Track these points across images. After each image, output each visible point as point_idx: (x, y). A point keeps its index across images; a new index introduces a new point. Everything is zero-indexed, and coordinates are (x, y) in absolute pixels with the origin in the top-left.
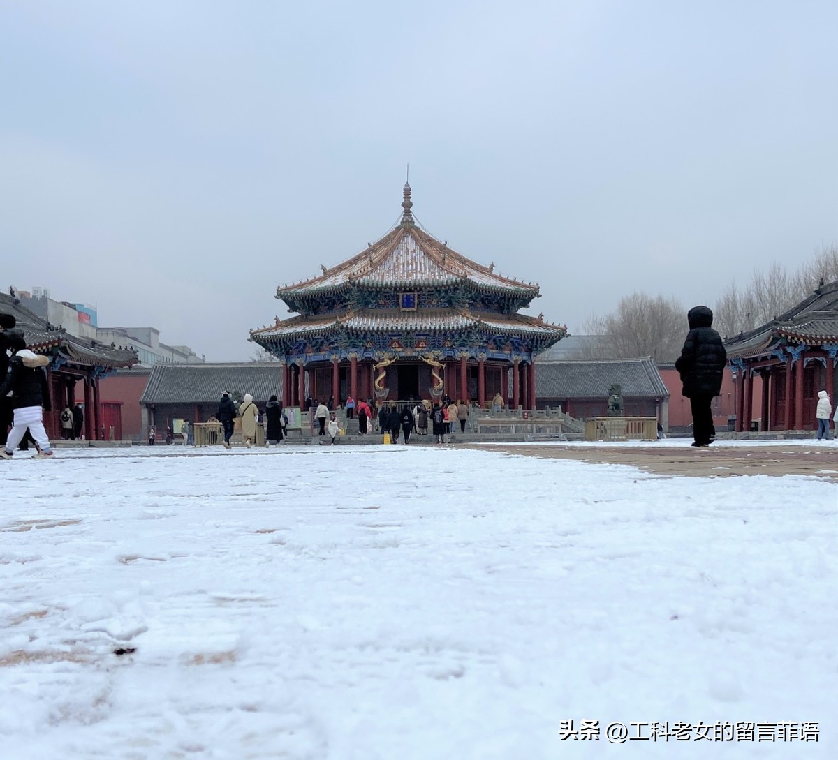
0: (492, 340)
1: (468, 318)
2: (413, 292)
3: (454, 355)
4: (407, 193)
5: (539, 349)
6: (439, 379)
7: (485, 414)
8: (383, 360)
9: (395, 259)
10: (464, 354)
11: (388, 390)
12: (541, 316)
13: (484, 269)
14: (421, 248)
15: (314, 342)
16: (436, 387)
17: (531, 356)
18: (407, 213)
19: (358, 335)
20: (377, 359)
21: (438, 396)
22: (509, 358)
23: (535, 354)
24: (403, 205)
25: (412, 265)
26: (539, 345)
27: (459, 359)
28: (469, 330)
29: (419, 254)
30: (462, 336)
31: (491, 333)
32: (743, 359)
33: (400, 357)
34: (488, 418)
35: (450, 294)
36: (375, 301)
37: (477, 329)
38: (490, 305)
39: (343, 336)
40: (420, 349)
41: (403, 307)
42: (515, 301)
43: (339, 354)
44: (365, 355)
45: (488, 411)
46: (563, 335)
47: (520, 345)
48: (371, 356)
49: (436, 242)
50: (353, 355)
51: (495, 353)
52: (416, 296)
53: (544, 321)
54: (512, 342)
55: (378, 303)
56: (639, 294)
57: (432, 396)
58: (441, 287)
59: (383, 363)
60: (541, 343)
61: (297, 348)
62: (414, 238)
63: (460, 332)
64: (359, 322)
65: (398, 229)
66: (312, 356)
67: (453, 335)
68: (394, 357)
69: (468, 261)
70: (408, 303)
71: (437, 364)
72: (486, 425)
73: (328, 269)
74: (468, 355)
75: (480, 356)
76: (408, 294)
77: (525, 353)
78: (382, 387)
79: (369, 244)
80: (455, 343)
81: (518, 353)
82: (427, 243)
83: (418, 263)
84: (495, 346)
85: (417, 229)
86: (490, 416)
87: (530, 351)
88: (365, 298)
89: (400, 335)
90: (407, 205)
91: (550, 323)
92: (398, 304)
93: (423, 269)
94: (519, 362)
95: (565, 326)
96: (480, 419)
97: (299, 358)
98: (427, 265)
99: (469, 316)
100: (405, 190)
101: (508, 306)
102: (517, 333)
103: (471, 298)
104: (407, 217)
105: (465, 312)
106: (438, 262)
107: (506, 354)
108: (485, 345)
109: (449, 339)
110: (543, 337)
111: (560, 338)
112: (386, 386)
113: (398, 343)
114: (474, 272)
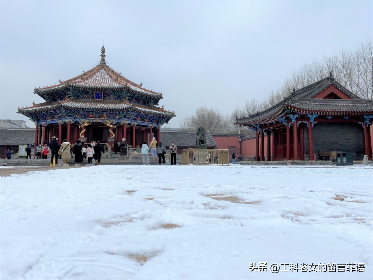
0: (139, 116)
1: (127, 104)
2: (101, 91)
3: (120, 122)
4: (103, 51)
5: (162, 122)
6: (113, 133)
7: (135, 151)
8: (84, 123)
9: (95, 78)
10: (125, 122)
11: (86, 138)
12: (163, 107)
13: (137, 85)
14: (108, 74)
15: (50, 114)
16: (111, 137)
17: (158, 125)
18: (103, 59)
19: (71, 111)
20: (81, 123)
21: (112, 142)
22: (148, 125)
23: (160, 124)
24: (101, 56)
25: (102, 80)
26: (162, 120)
27: (123, 124)
28: (127, 110)
29: (107, 77)
30: (124, 113)
31: (139, 112)
32: (260, 125)
33: (93, 122)
34: (136, 153)
35: (120, 93)
36: (81, 95)
37: (131, 109)
38: (139, 101)
39: (63, 111)
40: (103, 119)
41: (96, 99)
42: (151, 100)
43: (62, 120)
44: (75, 121)
45: (136, 149)
46: (173, 116)
47: (153, 119)
48: (78, 121)
49: (116, 73)
50: (69, 120)
51: (141, 122)
52: (102, 93)
53: (164, 109)
54: (149, 118)
55: (84, 96)
56: (204, 107)
57: (109, 142)
58: (114, 90)
59: (84, 125)
60: (163, 119)
61: (42, 117)
62: (105, 70)
63: (123, 110)
64: (71, 104)
65: (98, 66)
66: (50, 121)
67: (119, 112)
68: (90, 122)
69: (131, 82)
70: (98, 97)
71: (111, 126)
72: (135, 156)
73: (62, 81)
74: (127, 122)
75: (133, 123)
76: (99, 92)
77: (156, 123)
78: (83, 137)
79: (84, 72)
80: (121, 116)
81: (152, 123)
82: (111, 73)
83: (106, 80)
84: (141, 119)
85: (107, 67)
86: (137, 152)
87: (158, 122)
88: (77, 94)
89: (93, 111)
90: (103, 56)
91: (167, 110)
92: (93, 97)
93: (107, 82)
94: (153, 127)
95: (174, 112)
96: (132, 153)
97: (43, 122)
98: (110, 81)
99: (127, 103)
100: (102, 49)
101: (148, 102)
102: (151, 113)
103: (130, 96)
104: (103, 61)
105: (126, 101)
106: (115, 80)
107: (146, 123)
108: (136, 118)
109: (117, 114)
110: (164, 116)
111: (171, 117)
112: (85, 136)
113: (92, 115)
114: (133, 86)
